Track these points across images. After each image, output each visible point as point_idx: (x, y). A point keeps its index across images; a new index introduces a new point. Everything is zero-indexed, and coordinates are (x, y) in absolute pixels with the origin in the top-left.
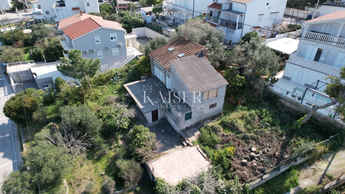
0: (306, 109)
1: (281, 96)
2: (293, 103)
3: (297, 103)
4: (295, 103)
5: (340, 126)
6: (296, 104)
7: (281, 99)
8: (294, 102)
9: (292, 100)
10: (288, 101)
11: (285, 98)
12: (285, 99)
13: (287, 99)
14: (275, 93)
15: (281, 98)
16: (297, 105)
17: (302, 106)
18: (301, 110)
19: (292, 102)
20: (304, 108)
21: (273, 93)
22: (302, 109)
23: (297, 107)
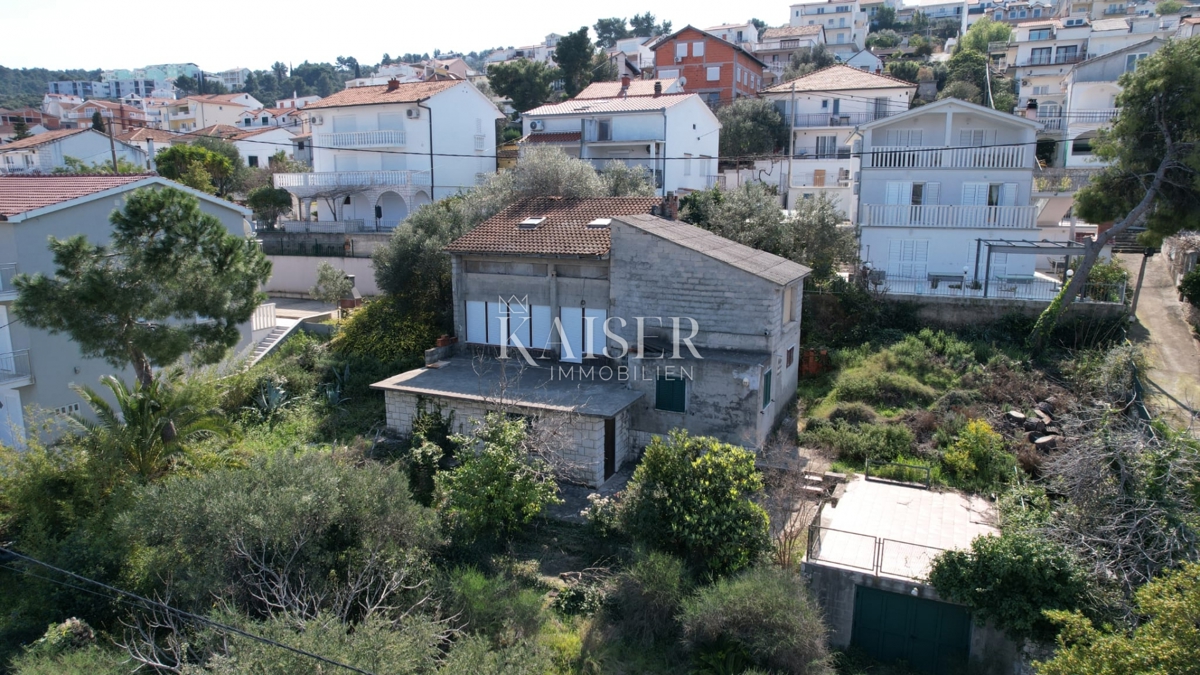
0: (1007, 304)
1: (919, 303)
2: (963, 305)
3: (976, 300)
4: (968, 303)
5: (1106, 311)
6: (974, 304)
7: (922, 309)
8: (966, 300)
9: (956, 299)
10: (947, 304)
11: (932, 301)
12: (933, 304)
13: (940, 301)
14: (896, 299)
15: (923, 306)
16: (977, 306)
17: (991, 303)
18: (993, 316)
19: (960, 303)
20: (999, 304)
21: (892, 302)
22: (995, 311)
23: (978, 313)
